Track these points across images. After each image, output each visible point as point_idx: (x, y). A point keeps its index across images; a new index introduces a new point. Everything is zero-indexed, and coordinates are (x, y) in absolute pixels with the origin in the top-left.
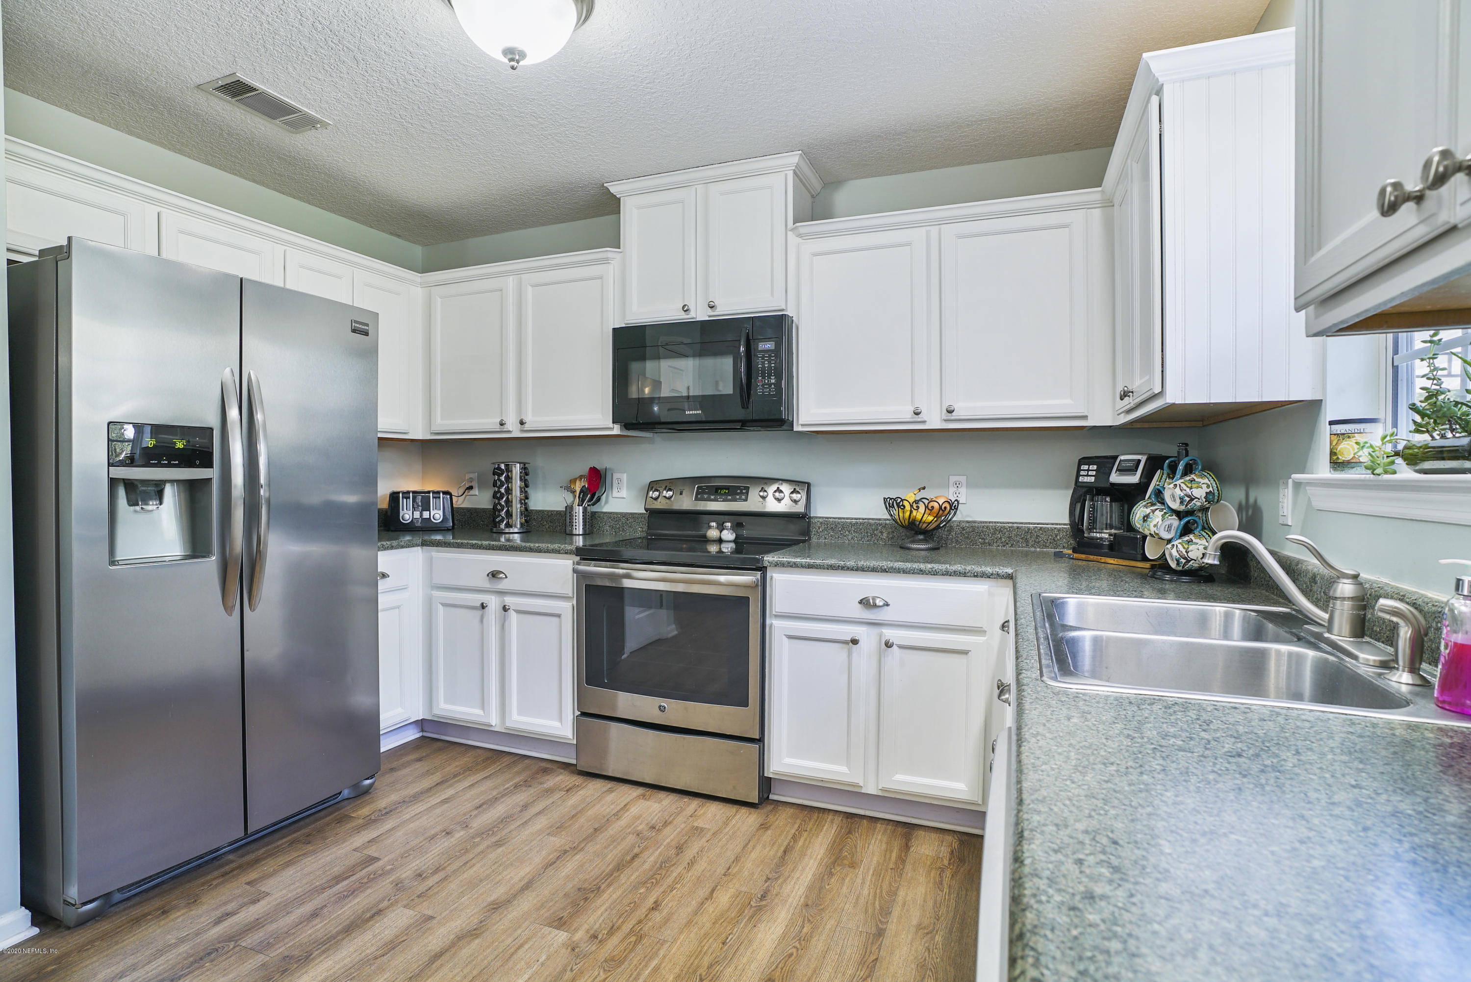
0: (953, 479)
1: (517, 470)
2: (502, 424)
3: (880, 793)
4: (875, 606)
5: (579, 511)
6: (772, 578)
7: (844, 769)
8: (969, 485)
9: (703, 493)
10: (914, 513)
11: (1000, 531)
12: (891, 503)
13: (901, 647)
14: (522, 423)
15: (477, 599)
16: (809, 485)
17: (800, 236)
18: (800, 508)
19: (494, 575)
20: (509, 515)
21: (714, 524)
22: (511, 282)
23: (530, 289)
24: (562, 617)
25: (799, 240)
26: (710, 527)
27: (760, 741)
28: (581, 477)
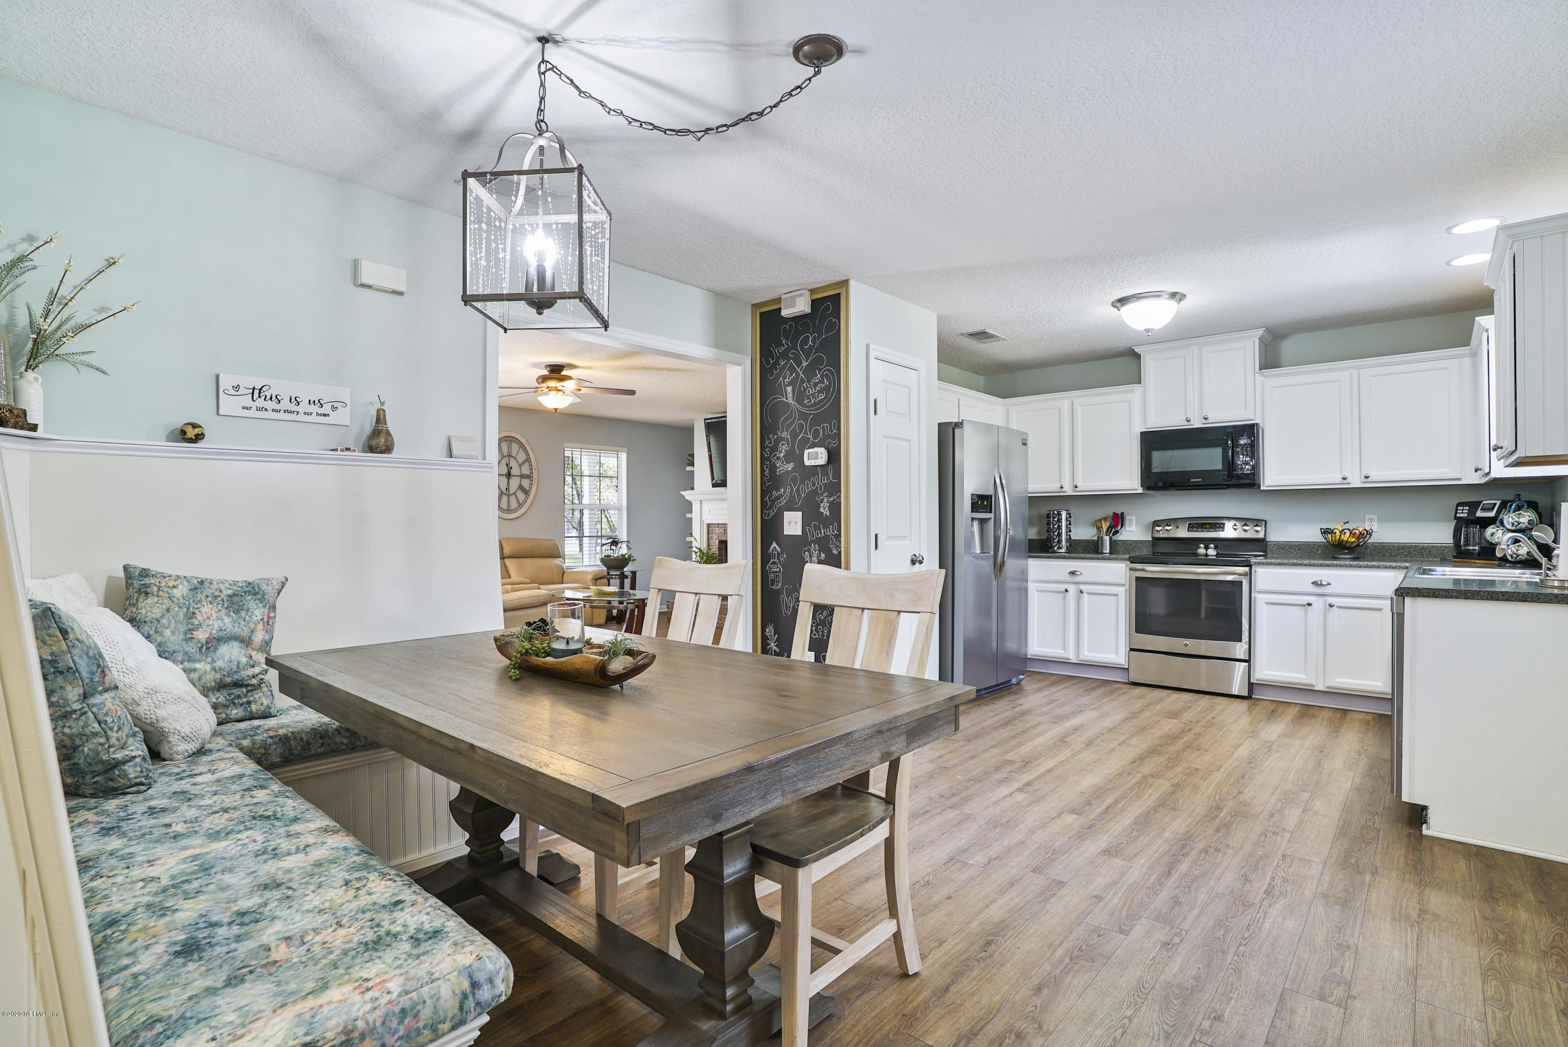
0: (1367, 517)
1: (1064, 514)
2: (1062, 488)
3: (1326, 690)
4: (1322, 585)
5: (1107, 538)
6: (1255, 571)
7: (1303, 676)
8: (1379, 520)
9: (1193, 527)
10: (1342, 537)
11: (1403, 548)
12: (1325, 532)
13: (1338, 607)
14: (1076, 487)
15: (1062, 587)
16: (1266, 521)
17: (1265, 376)
18: (1261, 535)
19: (1073, 573)
20: (1060, 542)
21: (1202, 545)
22: (1066, 404)
23: (1079, 407)
24: (1119, 596)
25: (1263, 379)
26: (1199, 547)
27: (1248, 661)
28: (1105, 519)
